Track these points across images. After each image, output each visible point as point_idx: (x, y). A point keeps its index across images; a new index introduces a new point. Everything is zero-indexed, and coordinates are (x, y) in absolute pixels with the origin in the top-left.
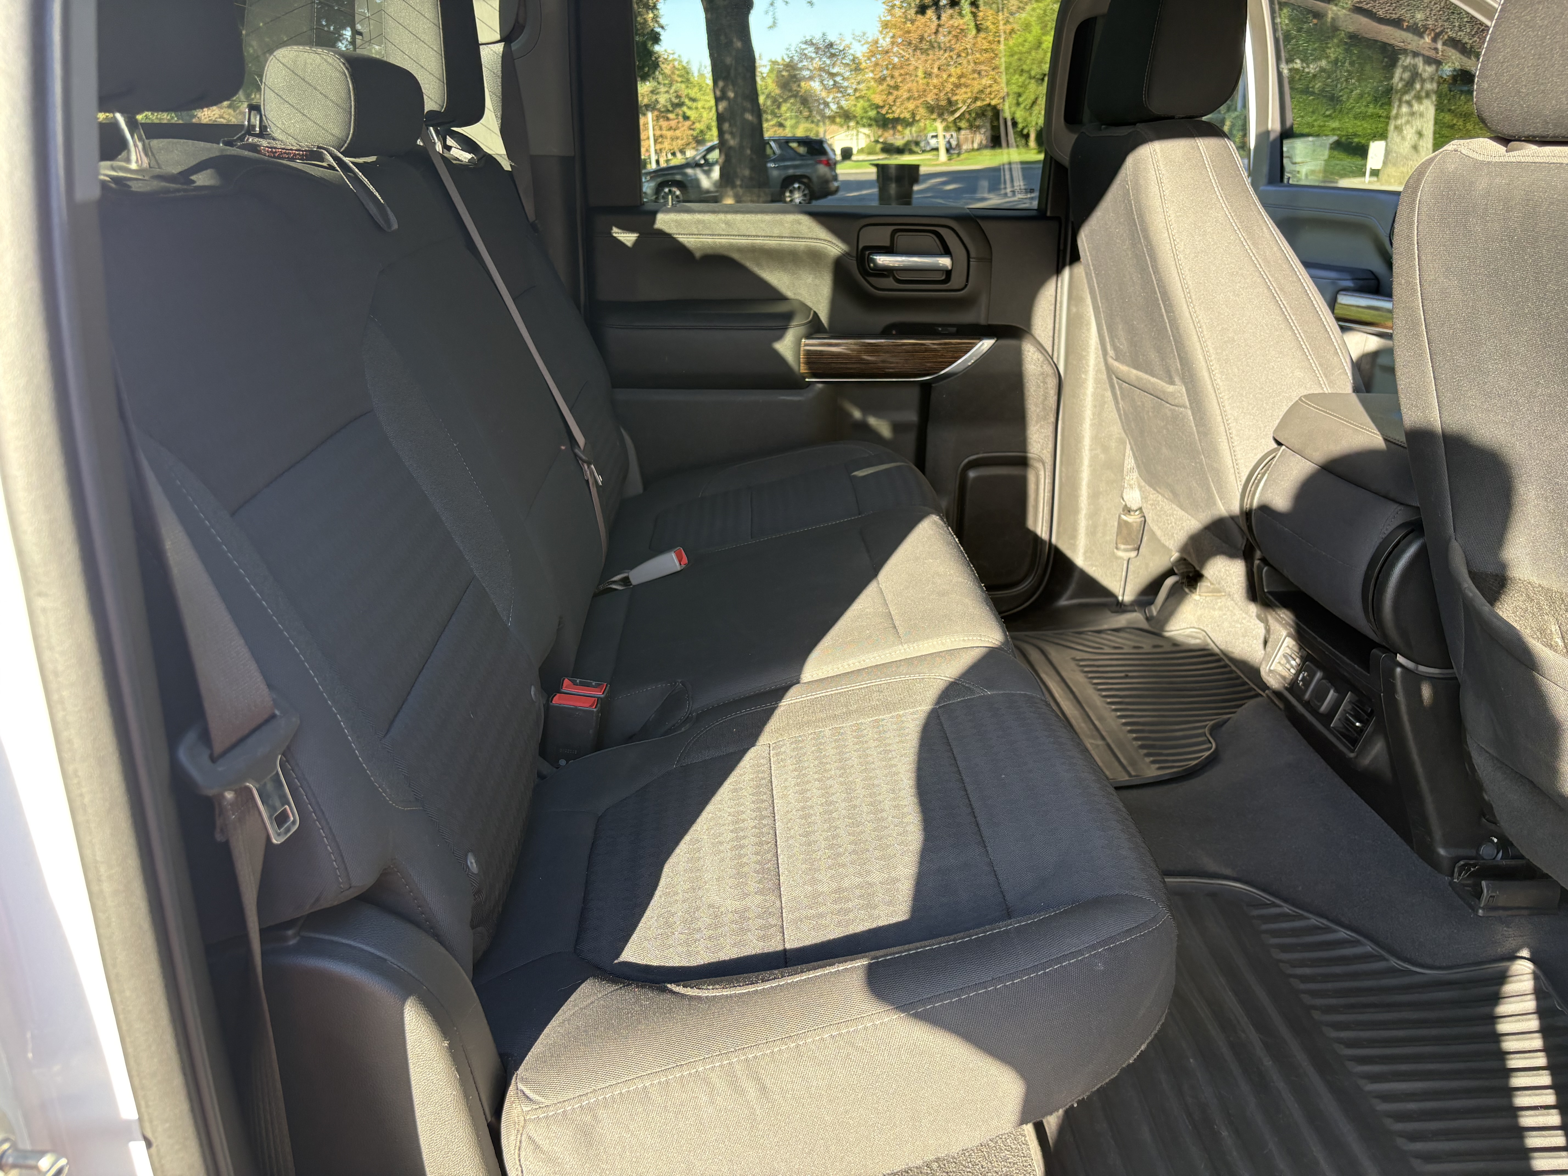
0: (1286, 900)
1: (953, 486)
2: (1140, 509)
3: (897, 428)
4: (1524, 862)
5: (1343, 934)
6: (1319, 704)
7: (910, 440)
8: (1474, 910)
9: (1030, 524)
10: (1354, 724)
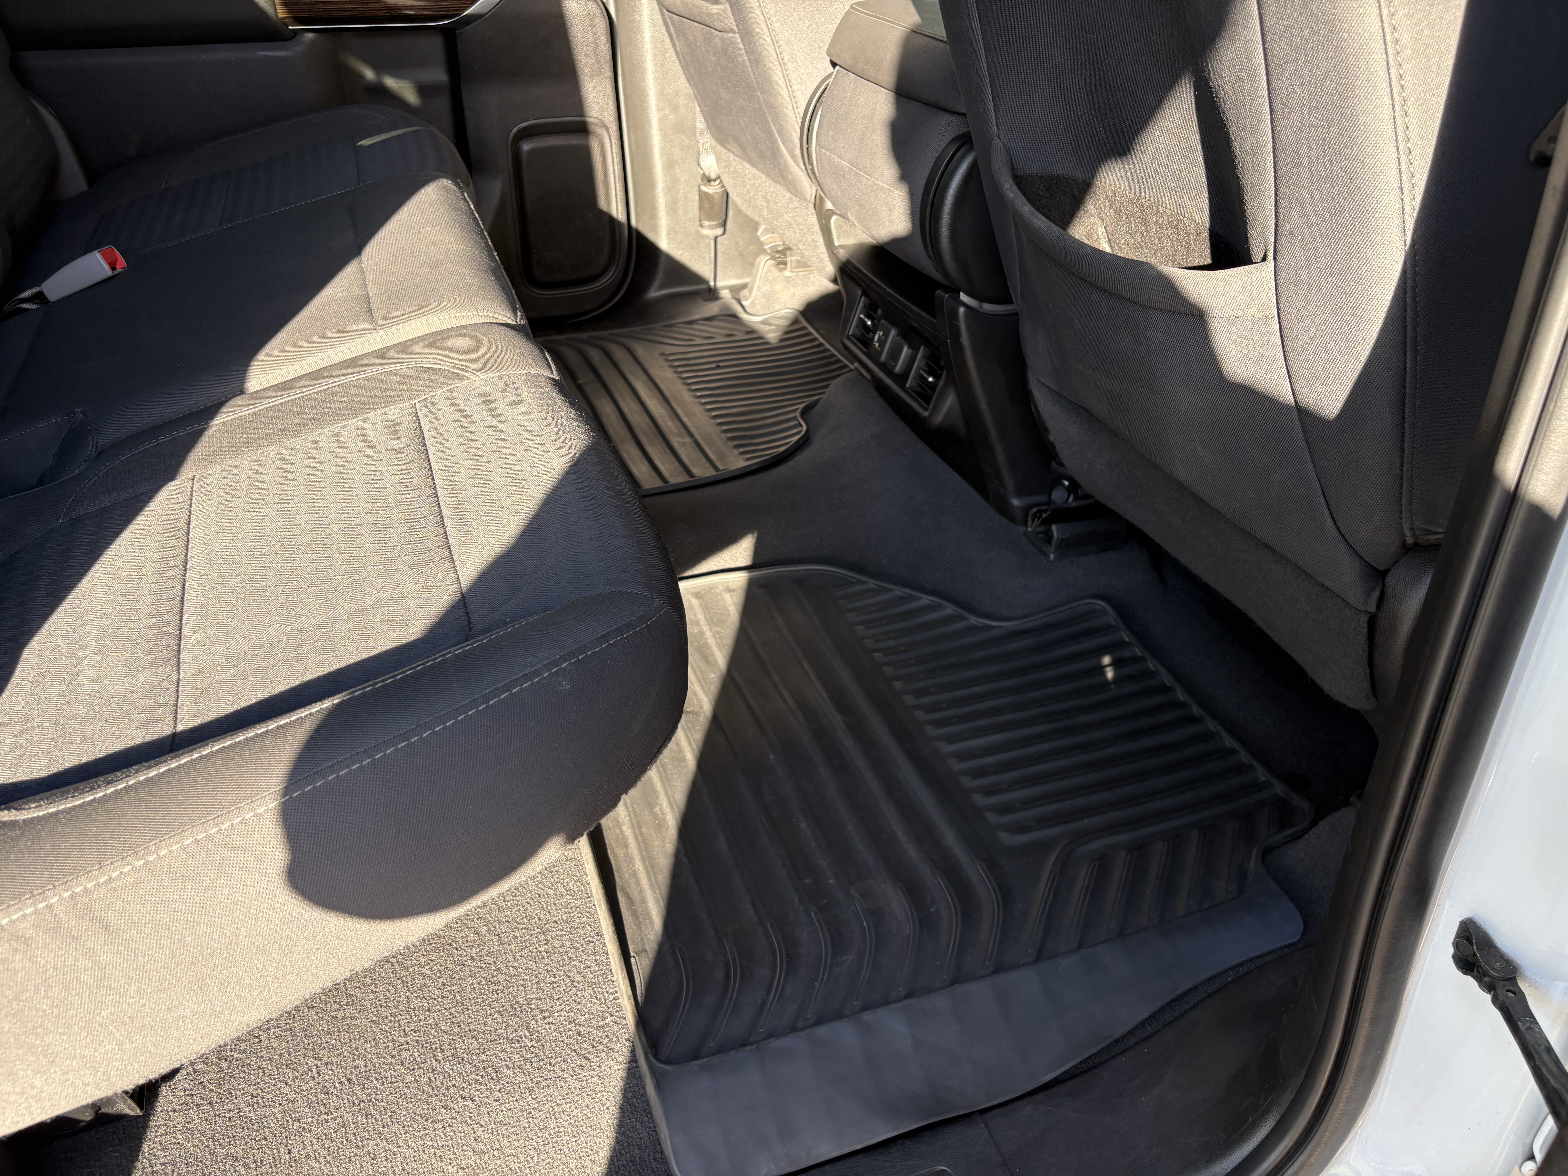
0: (872, 575)
1: (505, 161)
2: (719, 177)
3: (423, 90)
4: (1092, 500)
5: (926, 600)
6: (894, 364)
7: (443, 104)
8: (1045, 554)
9: (602, 204)
10: (926, 380)
